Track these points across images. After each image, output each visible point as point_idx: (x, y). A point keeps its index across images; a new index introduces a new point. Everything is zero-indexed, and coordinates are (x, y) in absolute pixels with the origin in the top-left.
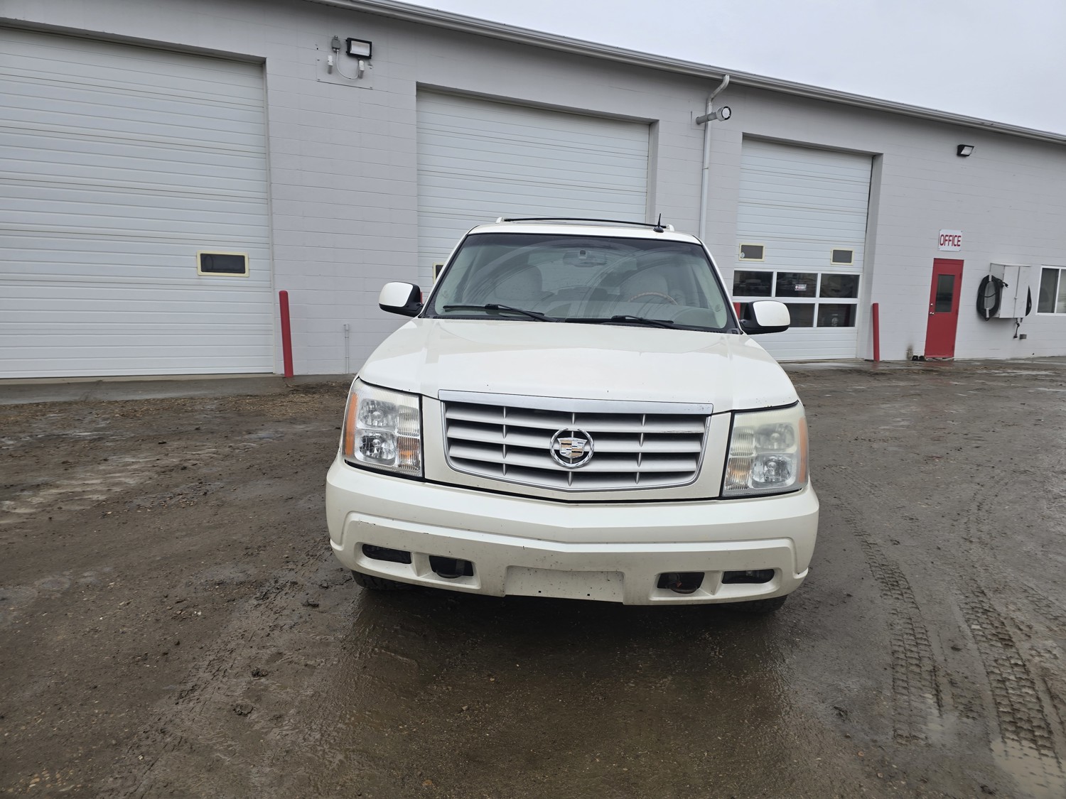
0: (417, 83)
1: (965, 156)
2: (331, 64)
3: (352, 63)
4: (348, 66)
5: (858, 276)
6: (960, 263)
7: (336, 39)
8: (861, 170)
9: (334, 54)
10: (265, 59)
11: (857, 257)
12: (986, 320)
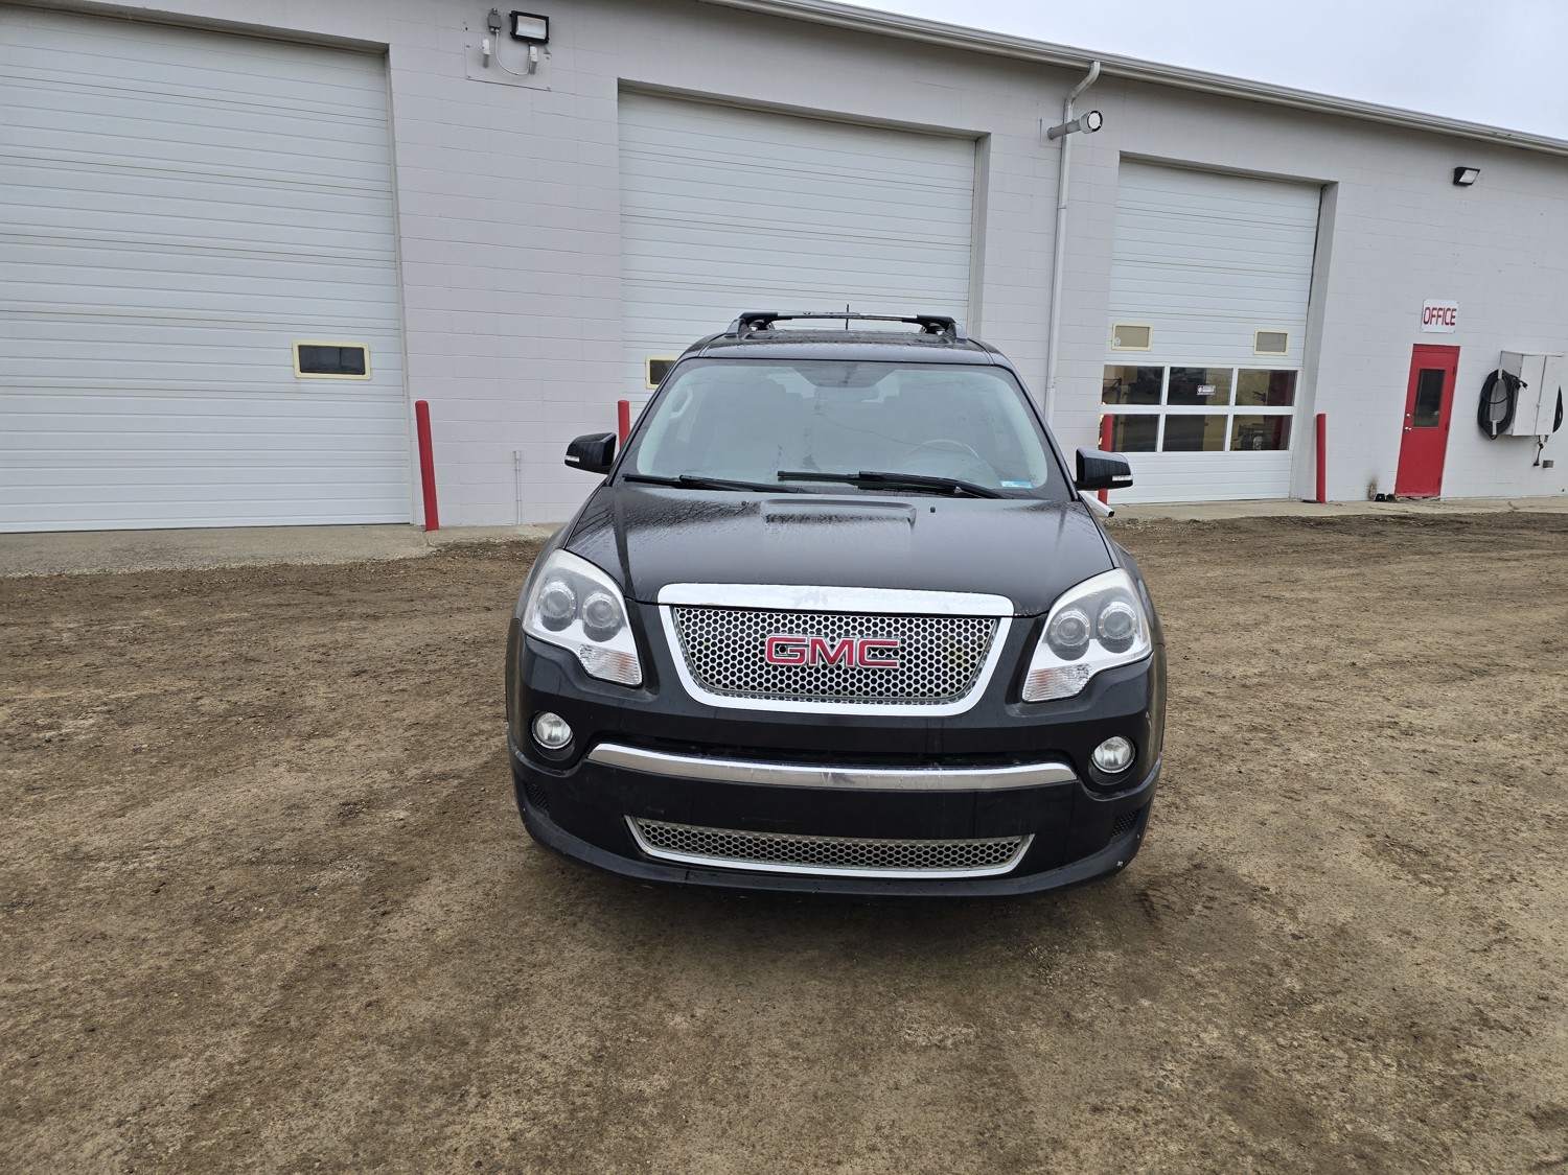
0: (619, 79)
1: (1465, 184)
2: (486, 52)
3: (519, 50)
4: (512, 55)
5: (1294, 374)
7: (494, 13)
8: (1303, 206)
9: (492, 37)
10: (388, 45)
11: (1294, 343)
12: (1493, 437)
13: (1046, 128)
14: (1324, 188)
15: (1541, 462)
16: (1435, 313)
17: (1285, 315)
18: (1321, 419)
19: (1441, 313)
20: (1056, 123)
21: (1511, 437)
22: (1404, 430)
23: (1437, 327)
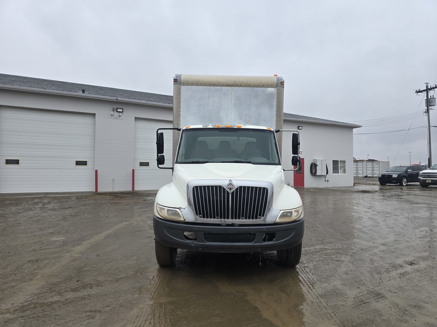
0: (135, 117)
1: (300, 129)
2: (112, 114)
3: (118, 114)
4: (116, 114)
6: (303, 159)
7: (114, 108)
9: (113, 112)
10: (95, 114)
12: (313, 176)
15: (326, 180)
21: (317, 175)
22: (294, 174)
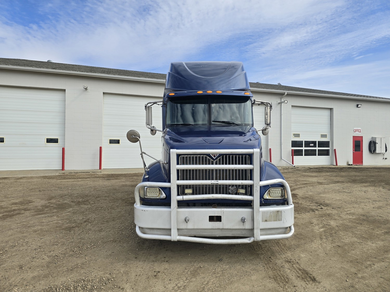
5: (329, 141)
6: (362, 137)
8: (327, 113)
11: (328, 136)
12: (372, 153)
13: (278, 102)
14: (331, 109)
15: (384, 158)
16: (356, 130)
17: (326, 131)
18: (335, 150)
19: (358, 130)
20: (280, 102)
21: (376, 153)
22: (353, 152)
23: (357, 133)
